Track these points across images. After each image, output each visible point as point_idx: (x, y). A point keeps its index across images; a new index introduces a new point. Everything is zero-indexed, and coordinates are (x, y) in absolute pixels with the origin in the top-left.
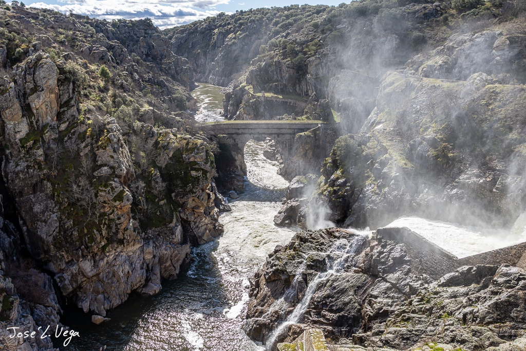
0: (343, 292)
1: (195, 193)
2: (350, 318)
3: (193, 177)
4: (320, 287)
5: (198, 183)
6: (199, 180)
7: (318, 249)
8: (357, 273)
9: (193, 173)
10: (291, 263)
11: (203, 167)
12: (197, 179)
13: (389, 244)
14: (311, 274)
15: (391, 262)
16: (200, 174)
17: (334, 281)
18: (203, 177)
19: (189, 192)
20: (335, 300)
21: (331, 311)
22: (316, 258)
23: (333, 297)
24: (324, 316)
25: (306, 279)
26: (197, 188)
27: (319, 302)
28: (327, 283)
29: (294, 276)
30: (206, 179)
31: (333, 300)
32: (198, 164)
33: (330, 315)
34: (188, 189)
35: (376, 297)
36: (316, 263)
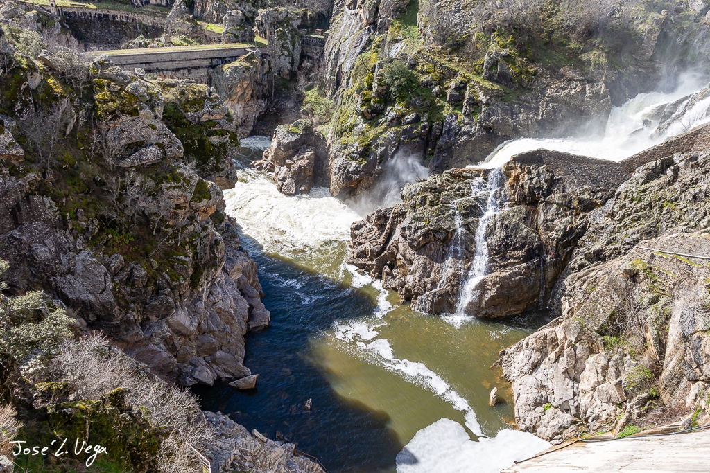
0: (516, 227)
1: (223, 170)
2: (535, 248)
3: (214, 146)
4: (490, 231)
5: (225, 153)
6: (225, 148)
7: (458, 194)
8: (512, 207)
9: (215, 139)
10: (442, 218)
11: (226, 127)
12: (222, 147)
13: (533, 169)
14: (472, 222)
15: (546, 185)
16: (226, 138)
17: (502, 220)
18: (232, 142)
19: (212, 170)
20: (515, 237)
21: (516, 249)
22: (468, 204)
23: (511, 236)
24: (512, 257)
25: (470, 229)
26: (224, 162)
27: (500, 245)
28: (495, 224)
29: (455, 230)
30: (236, 145)
31: (513, 238)
32: (218, 123)
33: (519, 253)
34: (209, 167)
35: (552, 221)
36: (471, 210)
